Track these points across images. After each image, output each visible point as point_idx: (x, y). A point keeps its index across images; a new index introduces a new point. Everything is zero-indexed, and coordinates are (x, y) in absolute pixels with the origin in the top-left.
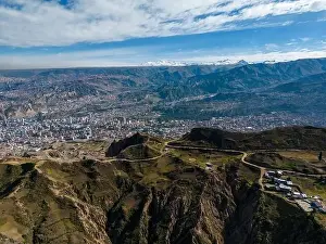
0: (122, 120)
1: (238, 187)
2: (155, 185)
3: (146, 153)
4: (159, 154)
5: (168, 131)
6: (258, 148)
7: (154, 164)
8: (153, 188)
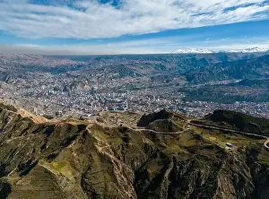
0: (152, 98)
1: (258, 170)
2: (176, 155)
3: (170, 127)
4: (182, 130)
5: (191, 110)
7: (176, 138)
8: (174, 158)
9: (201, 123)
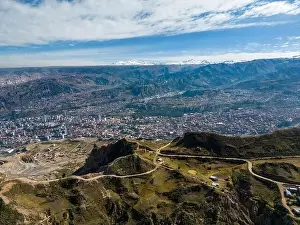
1: (256, 209)
4: (154, 167)
6: (261, 155)
7: (149, 180)
9: (173, 152)
